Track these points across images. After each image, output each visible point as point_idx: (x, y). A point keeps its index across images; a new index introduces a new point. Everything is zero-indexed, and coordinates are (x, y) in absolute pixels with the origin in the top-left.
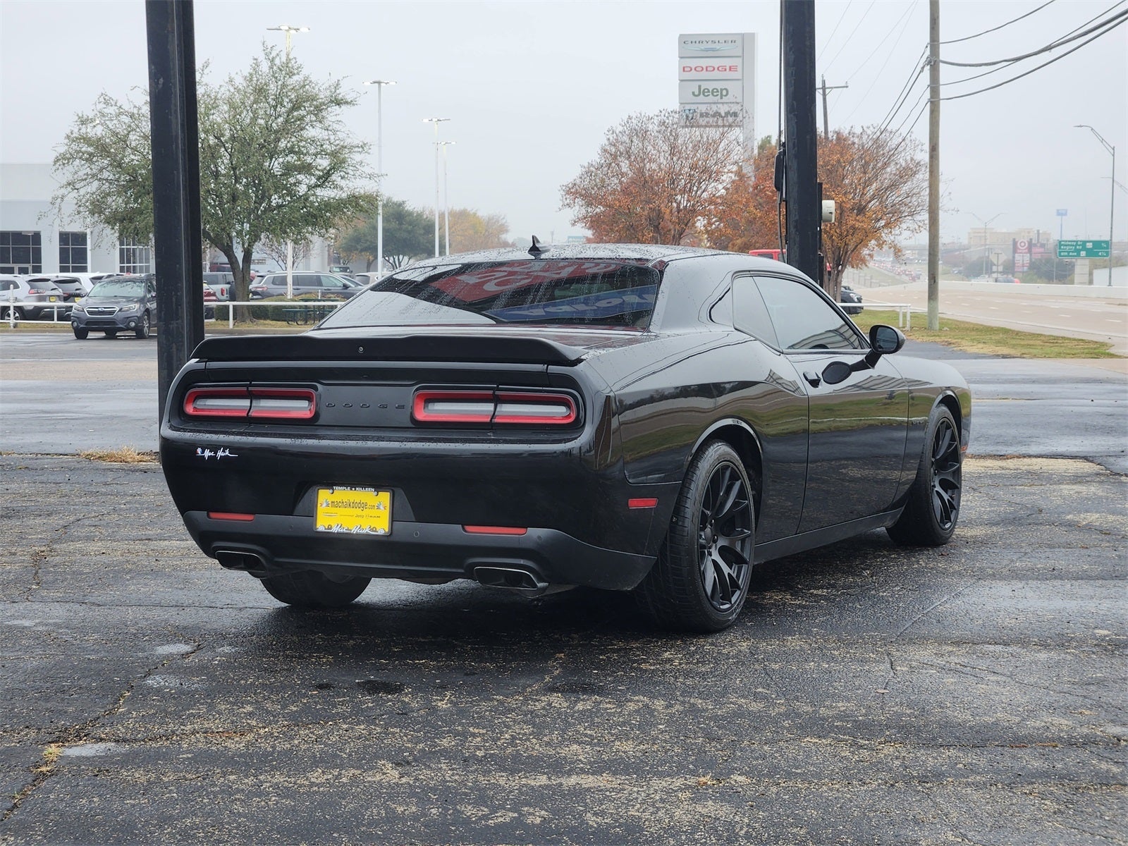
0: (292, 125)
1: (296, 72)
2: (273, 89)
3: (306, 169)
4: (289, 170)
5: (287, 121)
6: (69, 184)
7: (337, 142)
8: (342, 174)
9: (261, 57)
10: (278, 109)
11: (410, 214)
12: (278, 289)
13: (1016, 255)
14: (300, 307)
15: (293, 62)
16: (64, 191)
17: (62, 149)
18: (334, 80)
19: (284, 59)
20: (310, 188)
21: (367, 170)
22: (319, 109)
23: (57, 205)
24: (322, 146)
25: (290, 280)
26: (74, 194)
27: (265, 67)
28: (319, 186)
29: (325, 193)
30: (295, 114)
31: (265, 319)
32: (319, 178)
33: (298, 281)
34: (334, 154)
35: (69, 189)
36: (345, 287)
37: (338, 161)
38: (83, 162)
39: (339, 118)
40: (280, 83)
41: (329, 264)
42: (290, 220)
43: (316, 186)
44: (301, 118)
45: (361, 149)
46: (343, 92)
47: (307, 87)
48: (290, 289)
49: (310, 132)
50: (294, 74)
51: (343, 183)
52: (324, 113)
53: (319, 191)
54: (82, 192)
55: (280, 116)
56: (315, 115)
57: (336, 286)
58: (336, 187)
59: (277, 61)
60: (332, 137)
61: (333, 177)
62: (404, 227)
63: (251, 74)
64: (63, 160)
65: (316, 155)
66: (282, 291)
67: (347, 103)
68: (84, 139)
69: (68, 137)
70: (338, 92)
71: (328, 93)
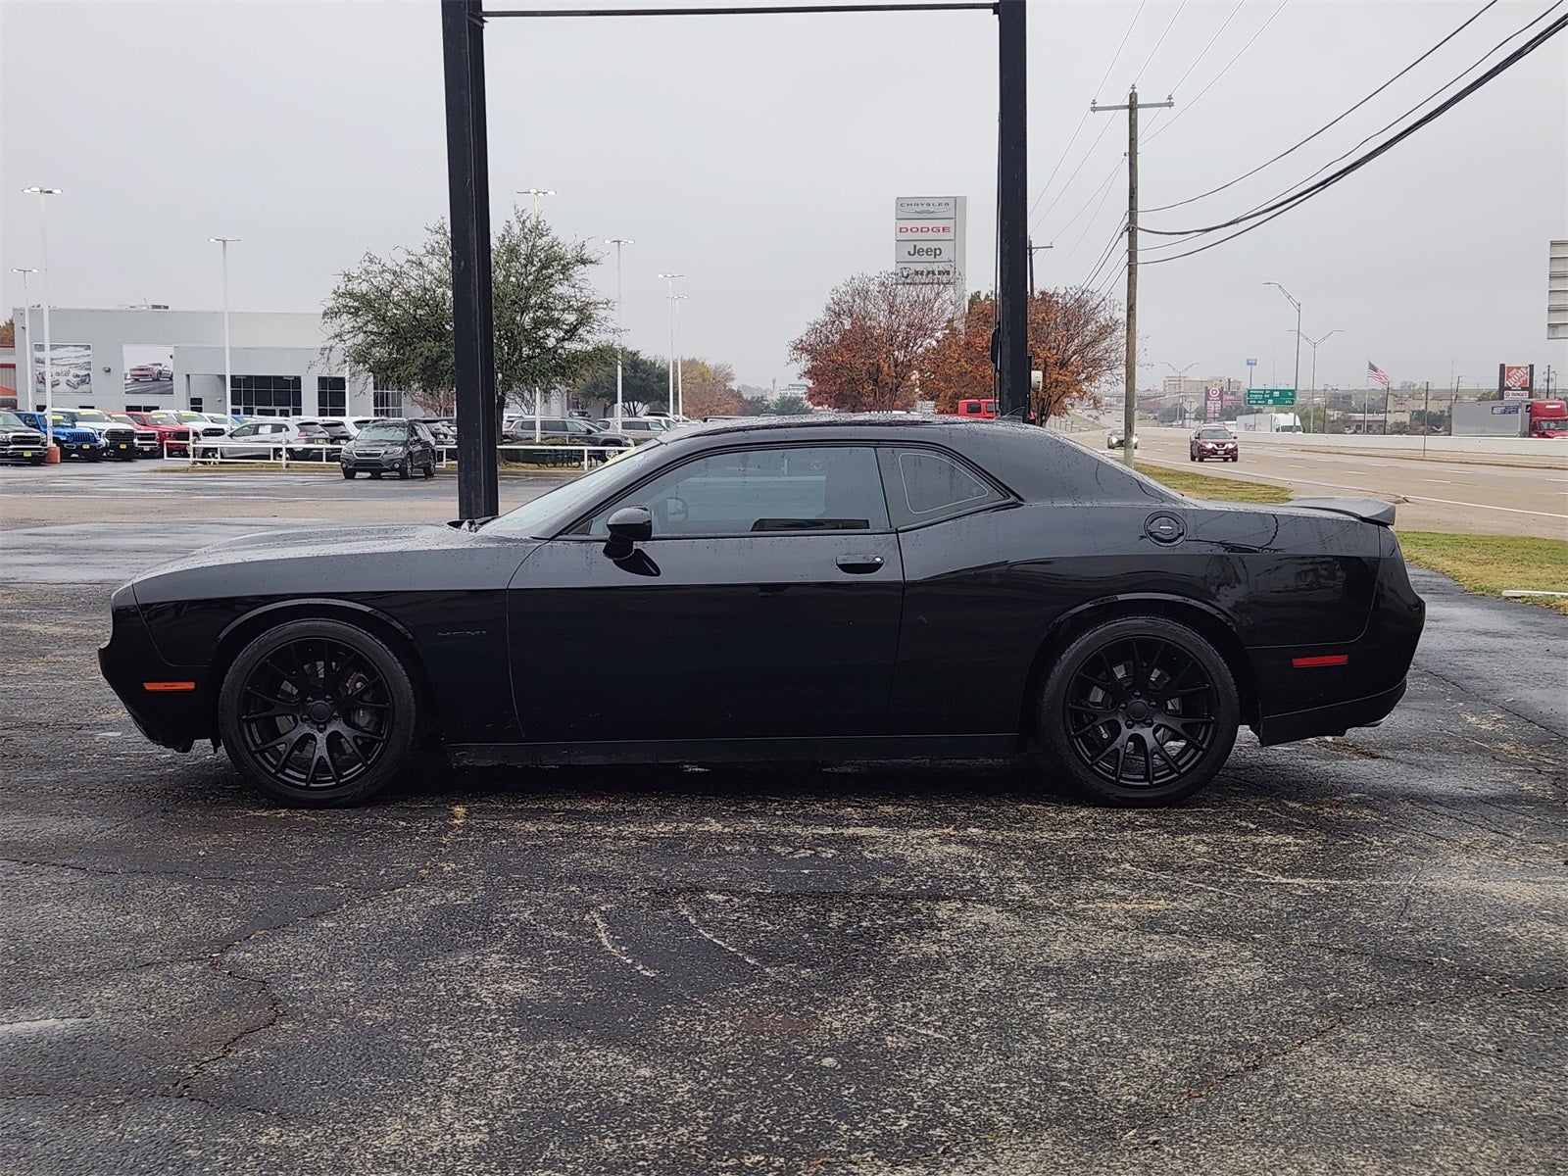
0: (542, 282)
1: (545, 233)
2: (524, 248)
3: (555, 323)
4: (538, 324)
5: (537, 279)
6: (337, 336)
7: (583, 299)
8: (588, 328)
9: (514, 220)
10: (528, 268)
11: (645, 362)
12: (528, 434)
13: (1208, 402)
14: (550, 450)
15: (542, 224)
16: (332, 342)
17: (331, 304)
18: (579, 242)
19: (533, 222)
20: (558, 340)
21: (612, 325)
22: (565, 268)
23: (326, 355)
24: (569, 302)
25: (538, 425)
26: (341, 345)
27: (516, 229)
28: (567, 339)
29: (572, 346)
30: (544, 272)
31: (516, 462)
32: (566, 332)
33: (545, 426)
34: (580, 310)
35: (337, 340)
36: (589, 432)
37: (585, 317)
38: (350, 316)
39: (584, 277)
40: (531, 244)
41: (568, 409)
42: (540, 371)
43: (564, 339)
44: (550, 277)
45: (605, 306)
46: (587, 253)
47: (556, 248)
48: (538, 435)
49: (558, 290)
50: (543, 236)
51: (588, 337)
52: (571, 272)
53: (566, 344)
54: (349, 343)
55: (530, 274)
56: (563, 274)
57: (580, 431)
58: (582, 340)
59: (528, 224)
60: (578, 294)
61: (580, 331)
62: (639, 375)
63: (503, 235)
64: (331, 314)
65: (563, 310)
66: (531, 436)
67: (591, 262)
68: (350, 294)
69: (335, 293)
70: (583, 252)
71: (575, 253)
